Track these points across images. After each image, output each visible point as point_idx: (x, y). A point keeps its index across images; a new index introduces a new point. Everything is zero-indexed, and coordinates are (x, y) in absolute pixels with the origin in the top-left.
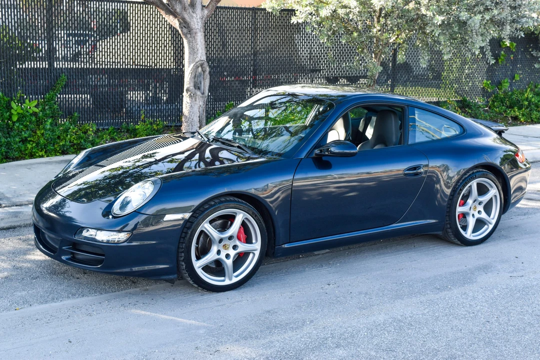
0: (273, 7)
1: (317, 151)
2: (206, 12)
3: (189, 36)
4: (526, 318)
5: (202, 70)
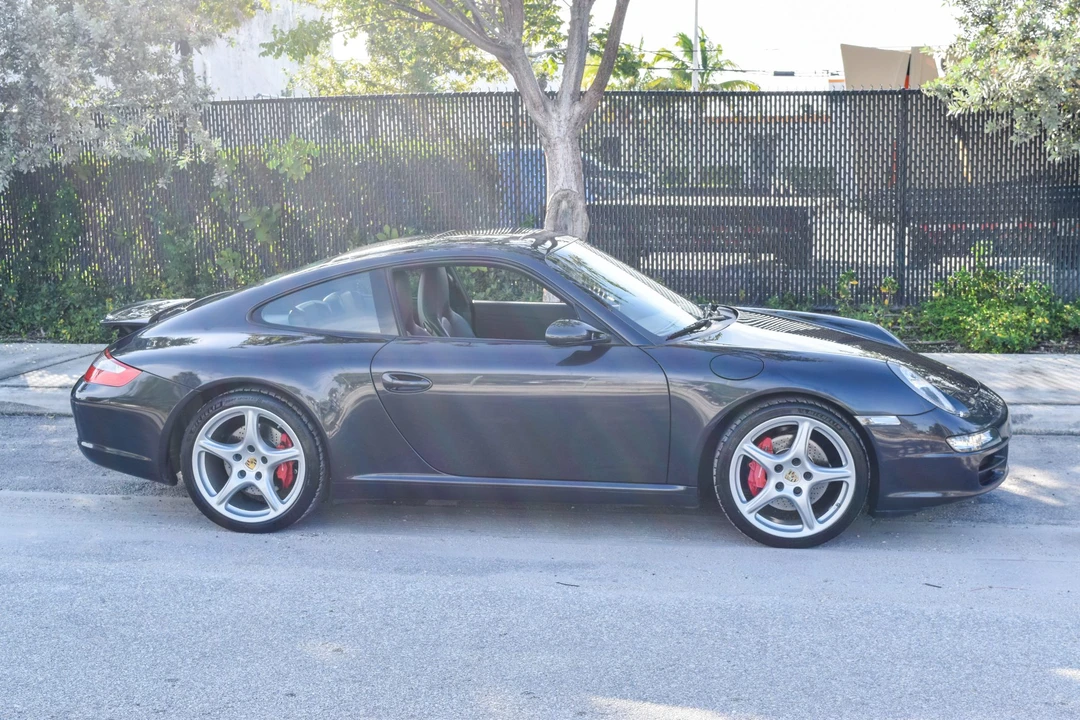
2: (578, 108)
3: (549, 150)
5: (569, 206)
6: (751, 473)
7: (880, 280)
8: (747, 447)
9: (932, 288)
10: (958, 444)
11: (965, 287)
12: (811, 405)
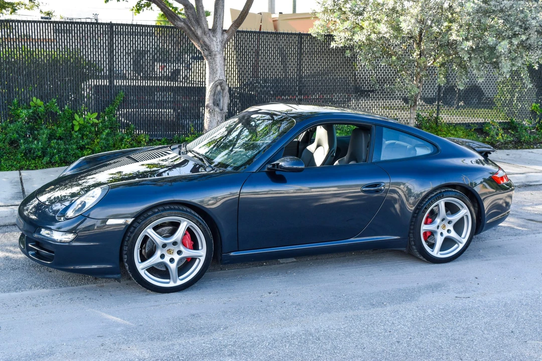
0: (318, 33)
1: (270, 166)
2: (226, 36)
3: (209, 58)
4: (440, 341)
5: (221, 89)
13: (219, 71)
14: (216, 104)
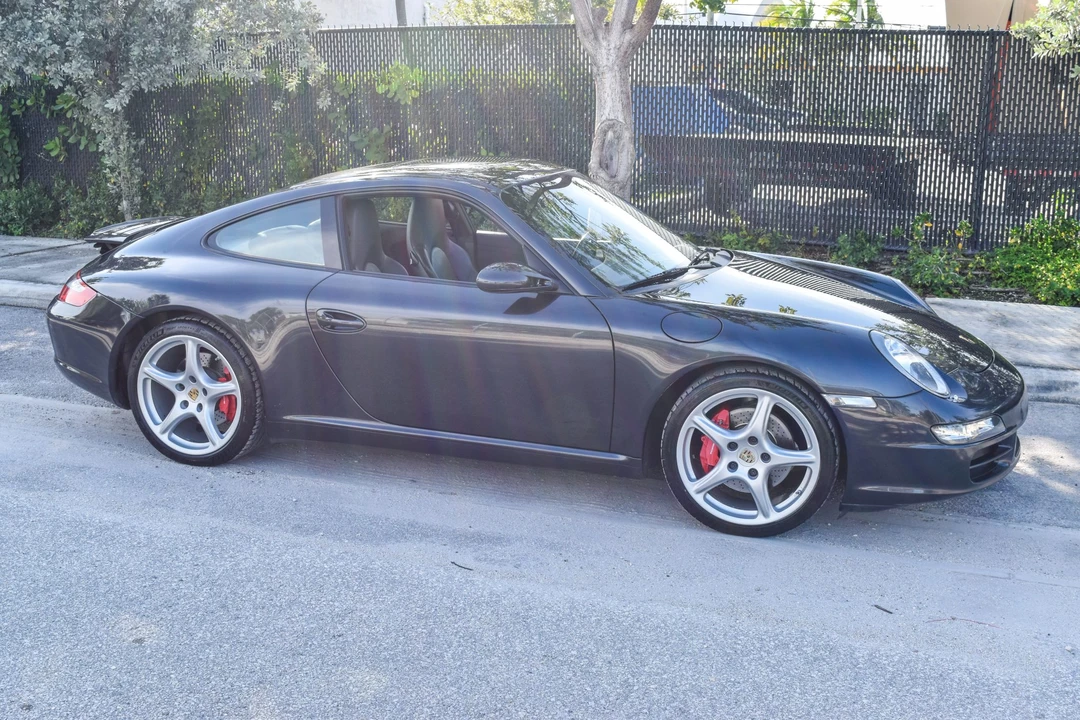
5: (614, 137)
6: (703, 446)
7: (956, 223)
8: (698, 419)
9: (1007, 234)
10: (948, 434)
11: (1042, 235)
12: (774, 378)
13: (609, 104)
14: (604, 166)
